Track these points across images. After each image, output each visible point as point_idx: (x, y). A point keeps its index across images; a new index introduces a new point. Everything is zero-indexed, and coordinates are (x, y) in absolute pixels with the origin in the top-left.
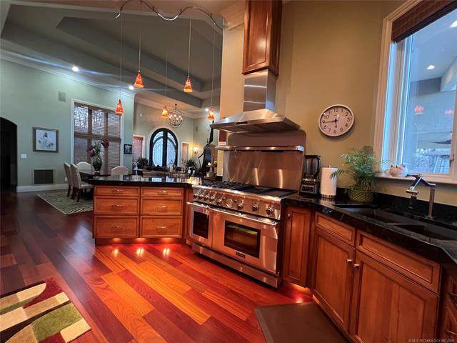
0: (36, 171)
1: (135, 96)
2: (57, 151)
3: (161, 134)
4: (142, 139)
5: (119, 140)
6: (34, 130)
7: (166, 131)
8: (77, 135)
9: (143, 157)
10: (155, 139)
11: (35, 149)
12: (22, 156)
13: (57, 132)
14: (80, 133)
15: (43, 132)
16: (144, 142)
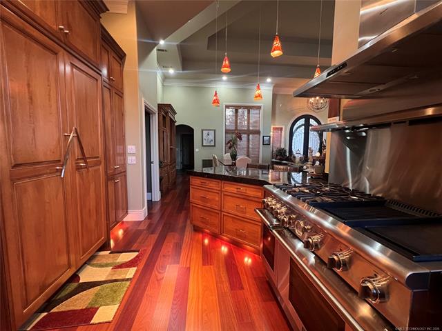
0: (203, 161)
1: (274, 87)
2: (215, 146)
3: (302, 121)
4: (281, 129)
5: (258, 132)
6: (202, 131)
7: (307, 118)
8: (227, 132)
9: (282, 147)
10: (295, 128)
11: (203, 146)
12: (196, 150)
13: (215, 131)
14: (229, 130)
15: (207, 132)
16: (283, 132)
